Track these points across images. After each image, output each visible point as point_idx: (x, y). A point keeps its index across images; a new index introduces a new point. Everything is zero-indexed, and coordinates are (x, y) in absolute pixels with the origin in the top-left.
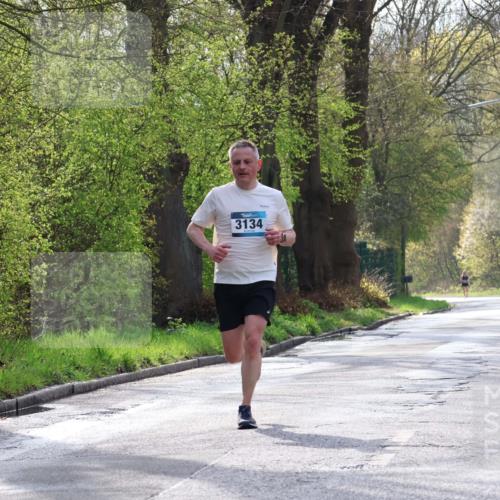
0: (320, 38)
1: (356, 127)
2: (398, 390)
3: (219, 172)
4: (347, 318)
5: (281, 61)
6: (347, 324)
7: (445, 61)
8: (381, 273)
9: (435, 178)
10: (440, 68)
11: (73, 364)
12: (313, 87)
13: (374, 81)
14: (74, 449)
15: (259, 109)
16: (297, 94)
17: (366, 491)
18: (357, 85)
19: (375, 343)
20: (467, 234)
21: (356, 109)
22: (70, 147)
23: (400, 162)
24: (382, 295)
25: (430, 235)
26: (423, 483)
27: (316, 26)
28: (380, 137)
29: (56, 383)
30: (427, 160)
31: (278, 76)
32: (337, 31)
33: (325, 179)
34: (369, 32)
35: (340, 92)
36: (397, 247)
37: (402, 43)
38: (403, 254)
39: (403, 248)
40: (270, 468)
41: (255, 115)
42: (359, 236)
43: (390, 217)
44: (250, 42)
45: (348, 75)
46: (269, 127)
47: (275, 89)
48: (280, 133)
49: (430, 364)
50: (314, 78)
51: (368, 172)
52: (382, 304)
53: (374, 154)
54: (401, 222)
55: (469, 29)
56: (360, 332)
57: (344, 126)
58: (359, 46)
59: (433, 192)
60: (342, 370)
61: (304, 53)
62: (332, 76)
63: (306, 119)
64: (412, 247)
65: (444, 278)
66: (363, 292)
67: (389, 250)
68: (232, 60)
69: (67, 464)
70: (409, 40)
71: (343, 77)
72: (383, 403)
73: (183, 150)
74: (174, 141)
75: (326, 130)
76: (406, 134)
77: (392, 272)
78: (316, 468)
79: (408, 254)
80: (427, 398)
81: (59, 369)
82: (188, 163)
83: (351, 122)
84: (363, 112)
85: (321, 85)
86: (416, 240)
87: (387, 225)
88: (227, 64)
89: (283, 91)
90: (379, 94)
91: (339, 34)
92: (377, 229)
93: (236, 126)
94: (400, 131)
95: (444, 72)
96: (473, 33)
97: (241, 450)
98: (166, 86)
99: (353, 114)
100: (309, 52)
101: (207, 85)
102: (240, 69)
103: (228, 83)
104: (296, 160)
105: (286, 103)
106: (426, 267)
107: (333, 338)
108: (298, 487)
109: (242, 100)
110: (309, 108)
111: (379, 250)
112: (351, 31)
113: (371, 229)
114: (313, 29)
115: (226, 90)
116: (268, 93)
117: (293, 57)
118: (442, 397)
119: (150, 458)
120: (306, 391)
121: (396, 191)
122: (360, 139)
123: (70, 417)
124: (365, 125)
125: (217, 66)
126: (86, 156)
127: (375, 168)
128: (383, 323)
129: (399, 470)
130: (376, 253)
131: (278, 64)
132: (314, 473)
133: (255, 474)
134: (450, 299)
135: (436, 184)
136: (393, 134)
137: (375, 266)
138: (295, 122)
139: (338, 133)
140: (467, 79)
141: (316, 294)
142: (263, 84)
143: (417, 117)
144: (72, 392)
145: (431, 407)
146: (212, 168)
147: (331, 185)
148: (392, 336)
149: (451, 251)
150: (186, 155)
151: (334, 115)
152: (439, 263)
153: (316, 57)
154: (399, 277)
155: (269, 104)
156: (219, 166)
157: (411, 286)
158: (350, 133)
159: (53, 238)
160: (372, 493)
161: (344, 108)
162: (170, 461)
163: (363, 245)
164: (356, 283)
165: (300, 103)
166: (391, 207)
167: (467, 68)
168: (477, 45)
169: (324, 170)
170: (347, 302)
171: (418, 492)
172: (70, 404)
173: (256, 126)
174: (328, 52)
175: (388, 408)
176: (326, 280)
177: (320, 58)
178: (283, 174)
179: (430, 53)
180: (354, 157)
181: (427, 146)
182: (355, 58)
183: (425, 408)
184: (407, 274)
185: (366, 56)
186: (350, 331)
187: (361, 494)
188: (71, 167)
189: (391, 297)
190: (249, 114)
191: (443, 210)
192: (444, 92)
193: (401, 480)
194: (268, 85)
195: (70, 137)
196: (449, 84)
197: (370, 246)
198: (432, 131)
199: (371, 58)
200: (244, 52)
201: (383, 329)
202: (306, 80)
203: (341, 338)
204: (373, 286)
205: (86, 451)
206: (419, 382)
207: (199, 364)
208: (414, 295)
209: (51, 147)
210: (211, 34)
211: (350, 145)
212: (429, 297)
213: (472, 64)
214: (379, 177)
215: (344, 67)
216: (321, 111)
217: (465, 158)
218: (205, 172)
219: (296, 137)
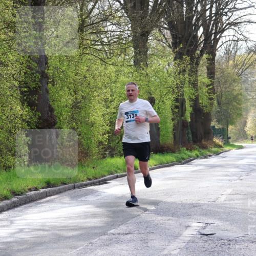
0: (199, 57)
1: (211, 87)
2: (226, 175)
3: (165, 103)
4: (209, 151)
5: (185, 66)
6: (209, 153)
7: (241, 65)
8: (220, 136)
9: (238, 104)
10: (239, 67)
11: (117, 168)
12: (196, 74)
13: (217, 72)
14: (118, 196)
15: (178, 82)
16: (191, 76)
17: (217, 210)
18: (211, 73)
19: (218, 160)
20: (249, 123)
21: (211, 81)
22: (115, 95)
23: (226, 98)
24: (220, 143)
25: (236, 123)
26: (236, 207)
27: (197, 54)
28: (219, 90)
29: (112, 174)
30: (235, 98)
31: (184, 71)
32: (204, 55)
33: (201, 105)
34: (215, 55)
35: (205, 75)
36: (226, 127)
37: (226, 59)
38: (228, 130)
39: (227, 127)
40: (184, 202)
41: (177, 83)
42: (213, 124)
43: (223, 117)
44: (175, 59)
45: (208, 70)
46: (182, 87)
47: (184, 75)
48: (185, 89)
49: (237, 167)
50: (197, 71)
51: (215, 102)
52: (220, 146)
53: (217, 96)
54: (227, 119)
55: (249, 54)
56: (213, 156)
57: (207, 87)
58: (212, 60)
59: (237, 109)
60: (207, 169)
61: (193, 63)
62: (203, 70)
63: (194, 85)
64: (230, 127)
65: (241, 137)
66: (214, 143)
67: (223, 128)
68: (169, 66)
69: (116, 201)
70: (229, 58)
71: (206, 71)
72: (222, 180)
73: (153, 96)
74: (150, 93)
75: (201, 88)
76: (228, 89)
77: (224, 135)
78: (199, 202)
79: (229, 129)
80: (236, 178)
81: (113, 169)
82: (155, 100)
83: (209, 85)
84: (213, 82)
85: (199, 73)
86: (232, 125)
87: (222, 120)
88: (167, 67)
89: (186, 75)
90: (219, 76)
91: (205, 56)
92: (219, 121)
93: (170, 87)
94: (226, 88)
95: (240, 68)
96: (250, 55)
97: (174, 196)
98: (147, 74)
99: (210, 83)
100: (195, 62)
101: (161, 74)
102: (172, 68)
103: (168, 73)
104: (191, 98)
105: (187, 79)
106: (235, 134)
107: (204, 158)
108: (193, 209)
109: (172, 79)
110: (195, 81)
111: (220, 129)
112: (209, 55)
113: (217, 121)
114: (196, 55)
115: (167, 75)
116: (181, 76)
117: (190, 64)
118: (242, 178)
119: (144, 199)
120: (196, 176)
121: (225, 108)
122: (212, 91)
123: (117, 185)
124: (214, 87)
125: (164, 67)
126: (121, 98)
127: (218, 101)
128: (221, 153)
129: (227, 202)
130: (218, 129)
131: (184, 67)
132: (199, 203)
133: (179, 204)
134: (243, 145)
135: (238, 106)
136: (224, 89)
137: (218, 134)
138: (191, 86)
139: (205, 89)
140: (248, 70)
141: (198, 144)
142: (179, 73)
143: (232, 84)
144: (117, 177)
145: (238, 181)
146: (163, 101)
147: (203, 106)
148: (224, 157)
149: (244, 128)
150: (154, 97)
151: (204, 83)
152: (240, 133)
153: (197, 64)
154: (226, 137)
155: (181, 80)
156: (165, 101)
157: (230, 140)
158: (209, 89)
159: (110, 126)
160: (219, 210)
161: (207, 81)
162: (150, 200)
163: (214, 127)
164: (212, 139)
165: (192, 79)
166: (223, 114)
167: (248, 67)
168: (252, 59)
169: (201, 101)
170: (209, 146)
171: (234, 210)
172: (117, 181)
173: (177, 87)
174: (201, 62)
175: (223, 182)
176: (202, 139)
177: (199, 64)
178: (187, 103)
179: (235, 62)
180: (210, 97)
181: (235, 93)
182: (211, 64)
183: (236, 182)
184: (229, 136)
185: (214, 63)
186: (210, 156)
187: (215, 211)
188: (116, 102)
189: (224, 144)
190: (175, 83)
191: (241, 115)
192: (241, 75)
193: (228, 206)
194: (181, 73)
195: (115, 92)
196: (242, 72)
197: (216, 127)
198: (237, 88)
199: (216, 64)
200: (173, 63)
201: (221, 155)
202: (194, 72)
203: (207, 158)
204: (218, 141)
205: (122, 197)
206: (233, 173)
207: (159, 167)
208: (231, 143)
209: (109, 95)
210: (162, 57)
211: (209, 93)
212: (236, 144)
213: (250, 65)
214: (219, 104)
215: (207, 67)
216: (199, 82)
217: (249, 97)
218: (160, 103)
219: (191, 91)
